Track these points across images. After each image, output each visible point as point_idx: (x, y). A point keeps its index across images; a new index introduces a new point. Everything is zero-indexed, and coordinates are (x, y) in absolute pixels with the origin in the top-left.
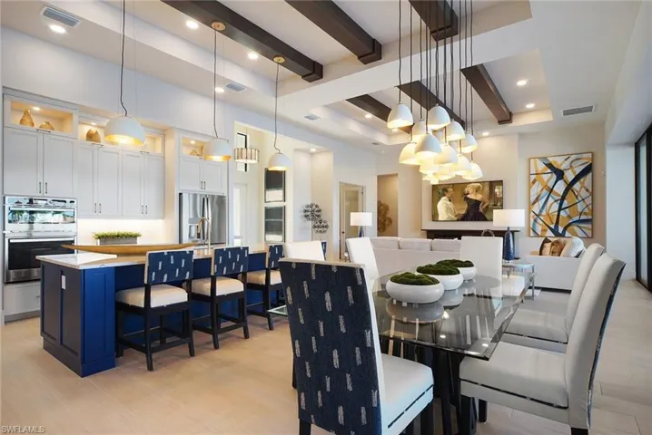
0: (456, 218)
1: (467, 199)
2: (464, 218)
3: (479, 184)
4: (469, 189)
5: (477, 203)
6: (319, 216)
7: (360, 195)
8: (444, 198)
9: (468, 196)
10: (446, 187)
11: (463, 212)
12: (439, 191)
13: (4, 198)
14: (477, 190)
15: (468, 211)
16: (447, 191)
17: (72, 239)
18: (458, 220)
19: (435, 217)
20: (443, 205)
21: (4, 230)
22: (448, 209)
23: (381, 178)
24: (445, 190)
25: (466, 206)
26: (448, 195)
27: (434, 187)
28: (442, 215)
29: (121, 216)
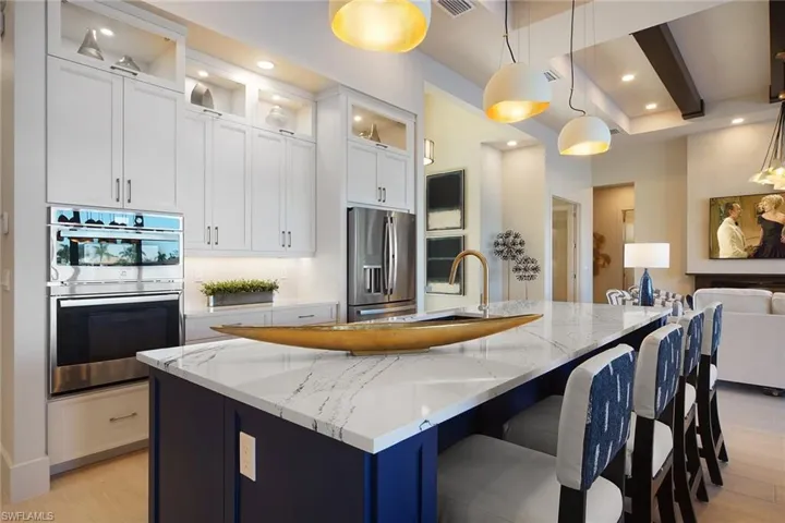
0: (745, 254)
1: (762, 221)
2: (758, 254)
3: (778, 196)
4: (764, 204)
5: (778, 227)
6: (520, 251)
7: (570, 218)
8: (727, 219)
9: (763, 216)
10: (729, 201)
11: (757, 243)
12: (719, 208)
13: (49, 209)
14: (777, 205)
15: (764, 241)
16: (732, 208)
17: (175, 297)
18: (749, 258)
19: (713, 252)
20: (726, 231)
21: (49, 280)
22: (734, 238)
23: (599, 192)
24: (729, 207)
25: (760, 233)
26: (734, 214)
27: (713, 202)
28: (725, 249)
29: (252, 252)
